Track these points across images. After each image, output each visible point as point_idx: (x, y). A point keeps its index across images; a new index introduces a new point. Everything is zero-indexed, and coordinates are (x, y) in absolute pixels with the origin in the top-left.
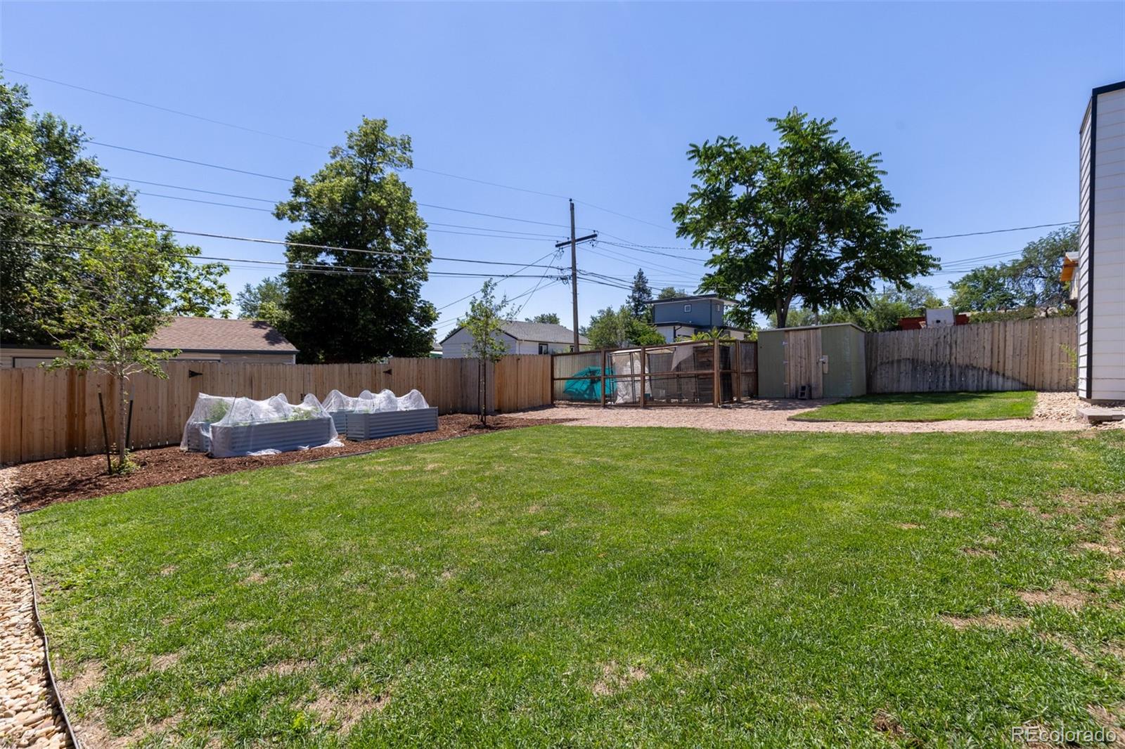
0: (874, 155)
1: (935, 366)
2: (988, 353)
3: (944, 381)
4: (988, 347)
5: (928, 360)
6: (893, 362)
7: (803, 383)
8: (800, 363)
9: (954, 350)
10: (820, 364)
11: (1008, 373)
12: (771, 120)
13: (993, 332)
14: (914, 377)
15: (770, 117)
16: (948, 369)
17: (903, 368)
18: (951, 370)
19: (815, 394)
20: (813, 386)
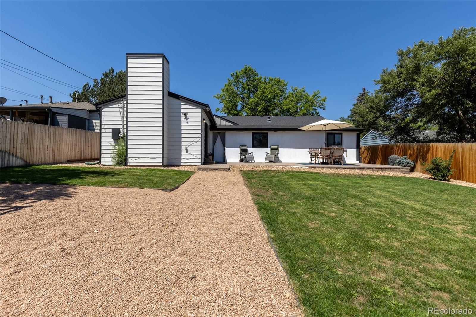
2: (8, 141)
11: (18, 154)
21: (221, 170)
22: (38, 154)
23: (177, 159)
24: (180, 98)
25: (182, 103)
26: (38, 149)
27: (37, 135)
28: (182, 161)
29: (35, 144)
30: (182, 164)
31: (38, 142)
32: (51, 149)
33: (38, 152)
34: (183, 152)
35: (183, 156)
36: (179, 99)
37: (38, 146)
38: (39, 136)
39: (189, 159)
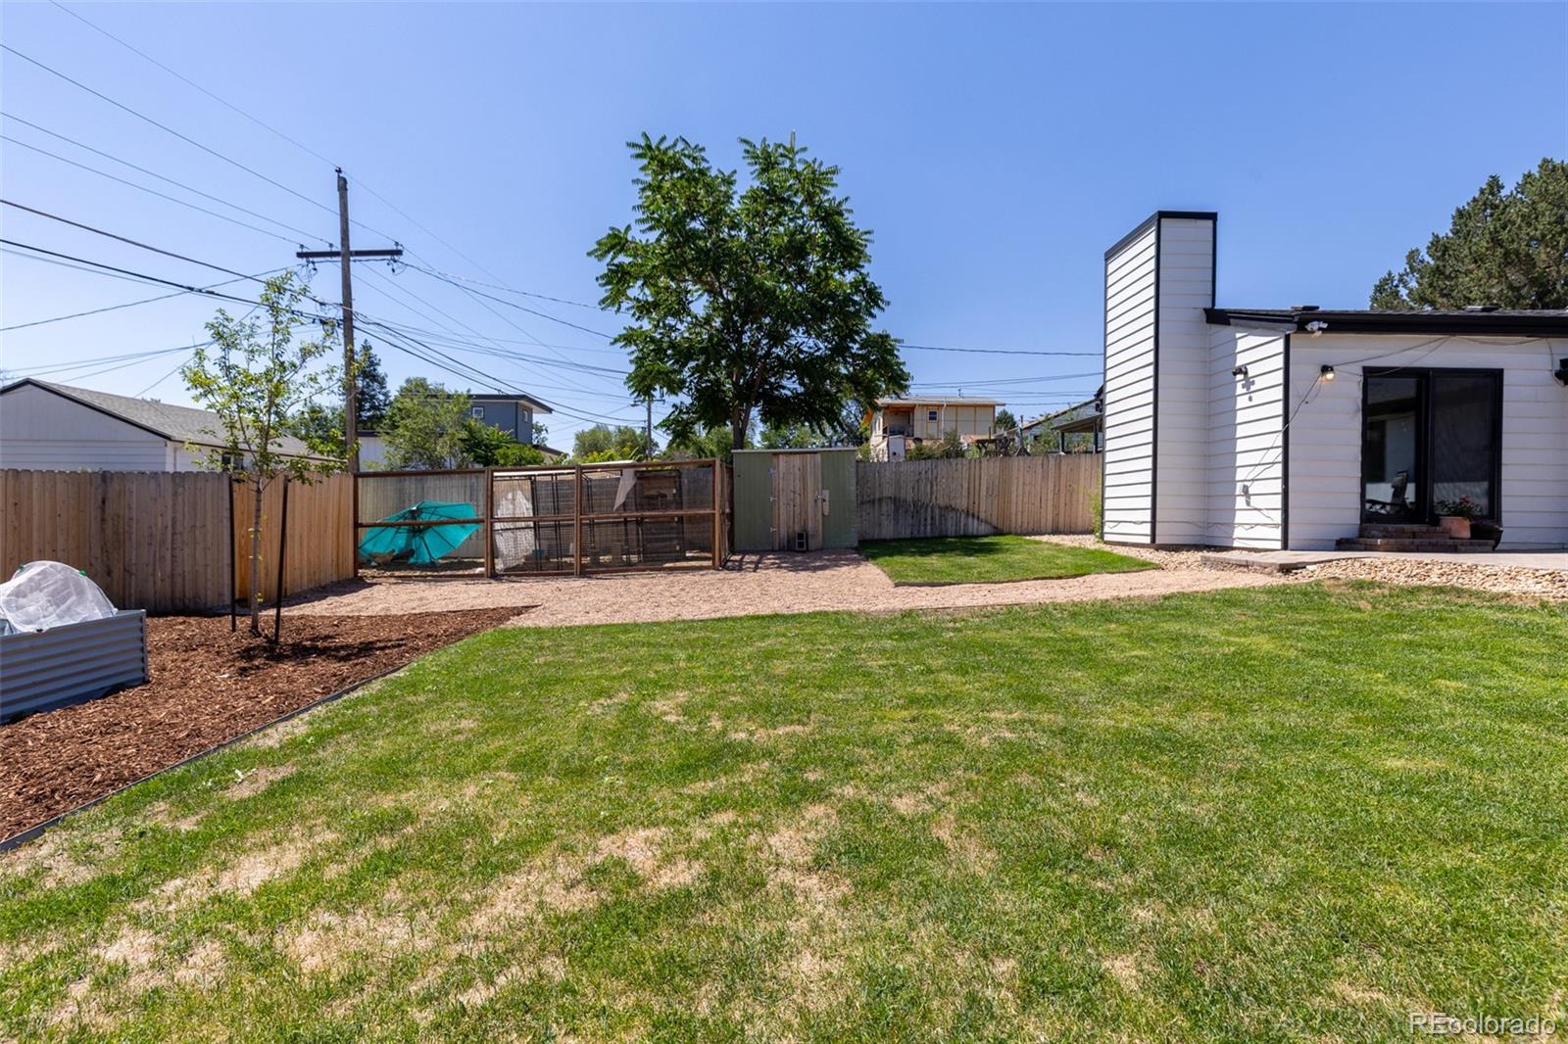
0: (866, 233)
1: (918, 508)
2: (965, 493)
3: (925, 525)
4: (965, 485)
5: (910, 497)
6: (874, 501)
7: (797, 529)
8: (794, 500)
9: (935, 488)
10: (819, 502)
11: (982, 516)
12: (745, 142)
13: (970, 468)
14: (896, 521)
15: (744, 137)
16: (929, 510)
17: (884, 508)
18: (932, 511)
19: (813, 544)
20: (810, 533)
21: (1255, 571)
22: (1019, 514)
23: (1223, 527)
24: (1232, 320)
25: (1238, 335)
26: (1020, 503)
27: (1017, 478)
28: (1238, 532)
29: (1014, 496)
30: (1236, 544)
31: (1020, 492)
32: (1050, 503)
33: (1020, 509)
34: (1240, 502)
35: (1240, 517)
36: (1229, 324)
37: (1020, 498)
38: (1021, 479)
39: (1253, 526)
